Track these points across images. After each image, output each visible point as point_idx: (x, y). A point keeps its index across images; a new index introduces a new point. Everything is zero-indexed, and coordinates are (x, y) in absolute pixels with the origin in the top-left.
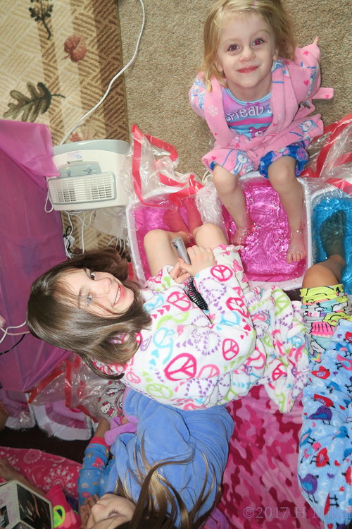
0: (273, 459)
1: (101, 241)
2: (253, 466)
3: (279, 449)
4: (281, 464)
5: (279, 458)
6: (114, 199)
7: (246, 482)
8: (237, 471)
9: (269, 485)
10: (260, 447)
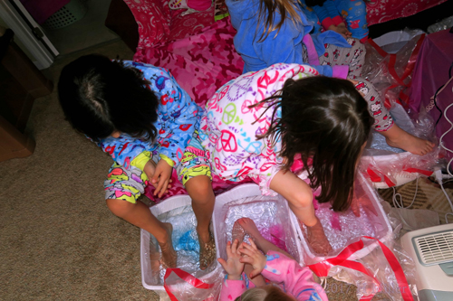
0: (208, 77)
1: (424, 202)
2: (220, 69)
3: (205, 84)
4: (203, 77)
5: (204, 80)
6: (413, 238)
7: (224, 58)
8: (230, 62)
9: (209, 64)
10: (217, 80)
